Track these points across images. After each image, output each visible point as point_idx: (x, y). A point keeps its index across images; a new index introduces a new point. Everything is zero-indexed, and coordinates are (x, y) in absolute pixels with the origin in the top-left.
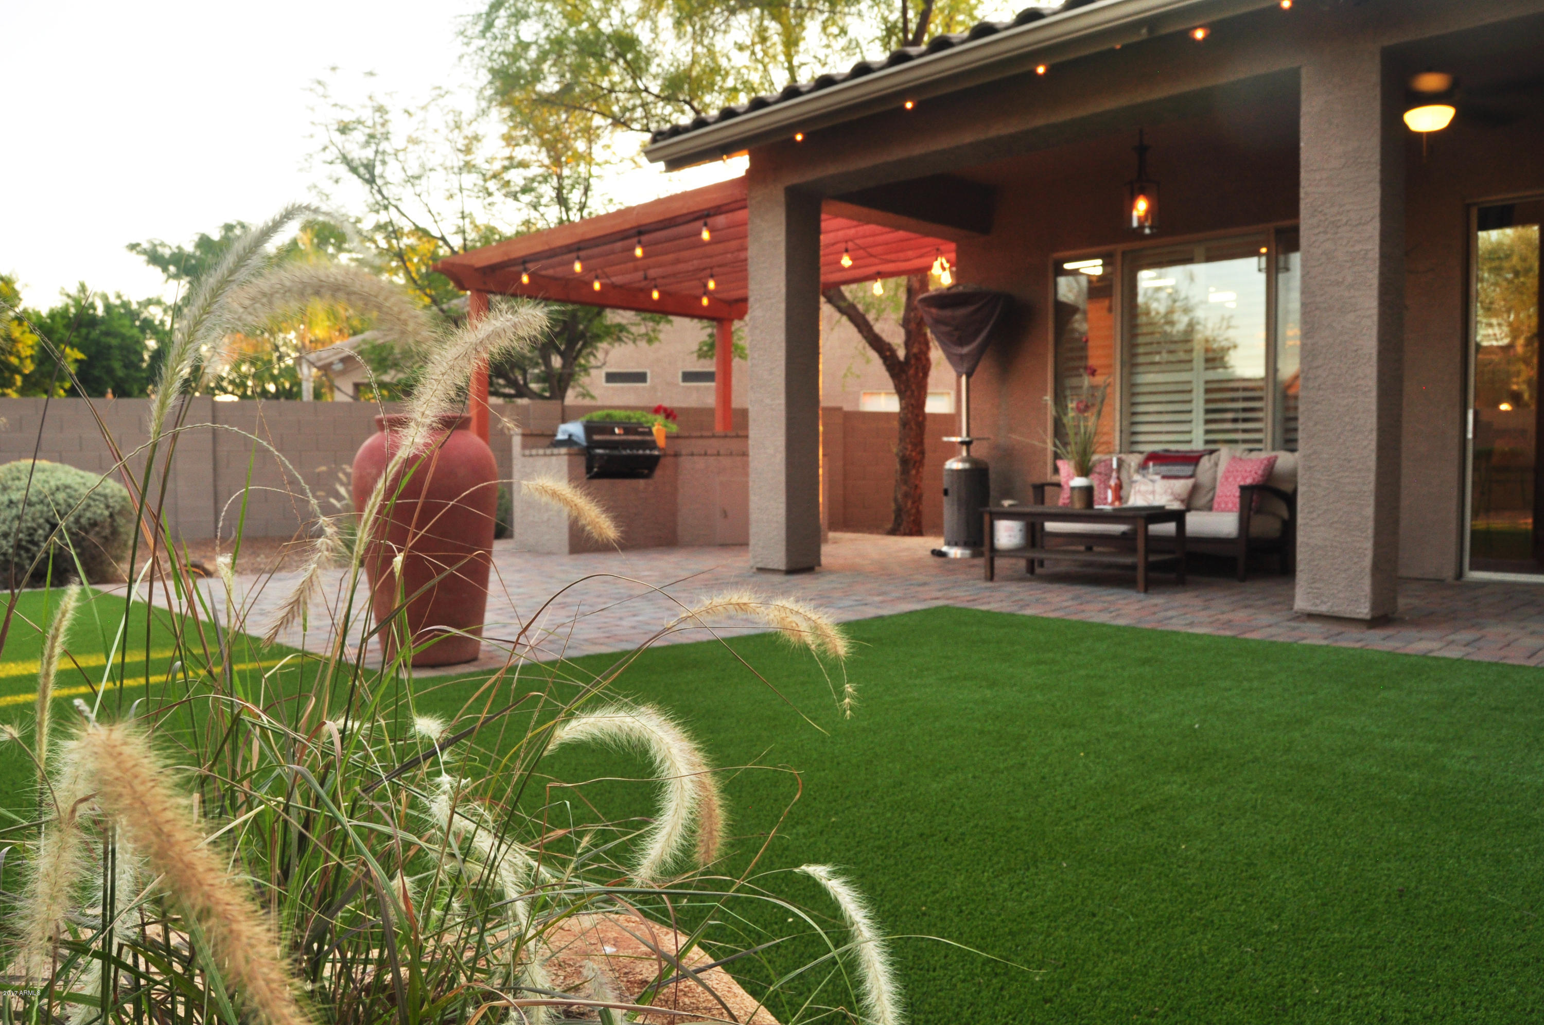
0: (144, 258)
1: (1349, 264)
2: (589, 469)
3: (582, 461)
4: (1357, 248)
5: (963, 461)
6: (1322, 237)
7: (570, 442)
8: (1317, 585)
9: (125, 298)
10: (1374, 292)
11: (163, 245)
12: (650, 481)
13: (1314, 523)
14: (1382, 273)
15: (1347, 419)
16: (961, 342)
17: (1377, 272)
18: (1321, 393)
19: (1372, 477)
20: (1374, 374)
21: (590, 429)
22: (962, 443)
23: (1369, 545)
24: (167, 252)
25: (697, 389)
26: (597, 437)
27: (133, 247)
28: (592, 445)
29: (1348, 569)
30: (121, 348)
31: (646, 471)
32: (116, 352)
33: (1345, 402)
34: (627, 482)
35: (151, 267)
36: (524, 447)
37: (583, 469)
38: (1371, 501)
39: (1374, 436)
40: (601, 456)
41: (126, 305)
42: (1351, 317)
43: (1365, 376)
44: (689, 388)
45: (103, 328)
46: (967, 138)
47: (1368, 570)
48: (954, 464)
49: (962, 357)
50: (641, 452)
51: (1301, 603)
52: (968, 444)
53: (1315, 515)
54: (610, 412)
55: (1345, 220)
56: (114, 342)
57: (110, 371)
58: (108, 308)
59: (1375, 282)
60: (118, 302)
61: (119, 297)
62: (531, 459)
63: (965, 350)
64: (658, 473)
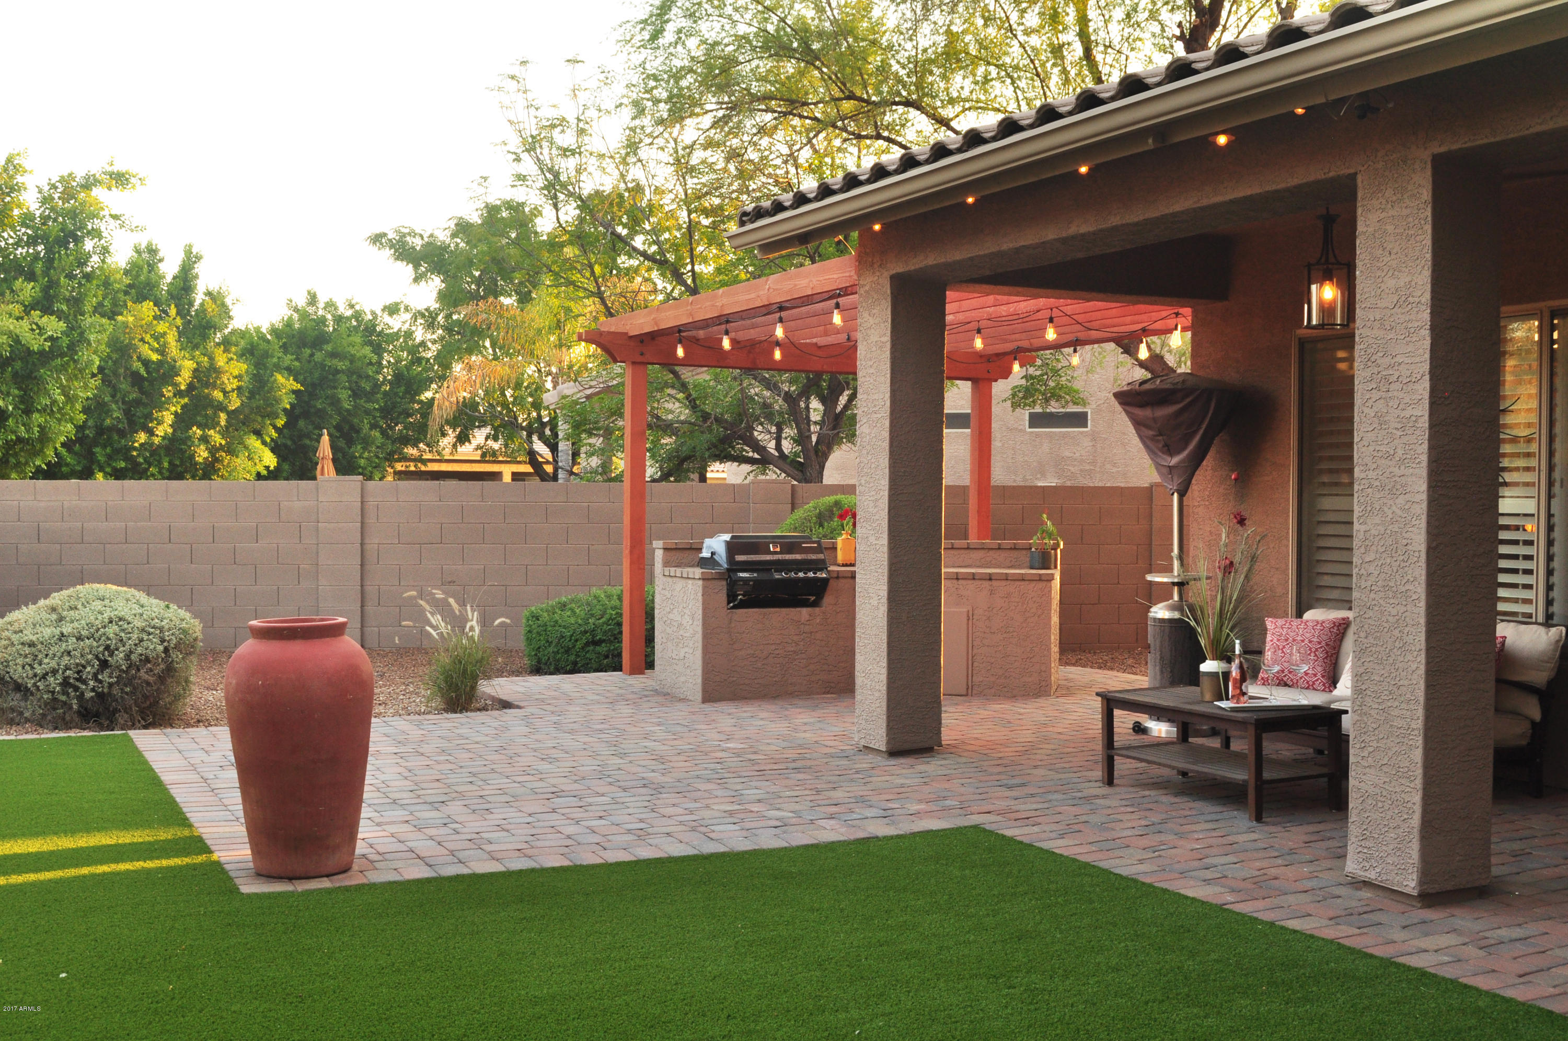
0: (388, 252)
1: (1399, 433)
2: (731, 597)
3: (721, 588)
4: (1407, 413)
5: (1172, 608)
6: (1375, 395)
7: (710, 562)
8: (1368, 844)
9: (357, 307)
10: (1424, 472)
11: (413, 234)
12: (817, 610)
13: (1364, 763)
14: (1431, 448)
15: (1396, 633)
16: (1170, 450)
17: (1425, 446)
18: (1372, 595)
19: (1420, 712)
20: (1423, 578)
21: (733, 548)
22: (1174, 584)
23: (1417, 798)
24: (418, 243)
25: (1050, 435)
26: (740, 558)
27: (377, 239)
28: (734, 567)
29: (1398, 827)
30: (350, 373)
31: (813, 598)
32: (343, 378)
33: (1394, 612)
34: (784, 611)
35: (399, 263)
36: (666, 564)
37: (723, 597)
38: (1420, 741)
39: (1422, 658)
40: (745, 581)
41: (358, 315)
42: (1401, 500)
43: (1415, 579)
44: (1038, 435)
45: (329, 347)
46: (1050, 234)
47: (1416, 833)
48: (1160, 612)
49: (1171, 469)
50: (801, 575)
51: (1351, 866)
52: (1181, 585)
53: (1365, 754)
54: (839, 497)
55: (1397, 374)
56: (341, 365)
57: (335, 402)
58: (339, 319)
59: (1424, 458)
60: (349, 313)
61: (352, 306)
62: (670, 579)
63: (1175, 460)
64: (828, 600)
